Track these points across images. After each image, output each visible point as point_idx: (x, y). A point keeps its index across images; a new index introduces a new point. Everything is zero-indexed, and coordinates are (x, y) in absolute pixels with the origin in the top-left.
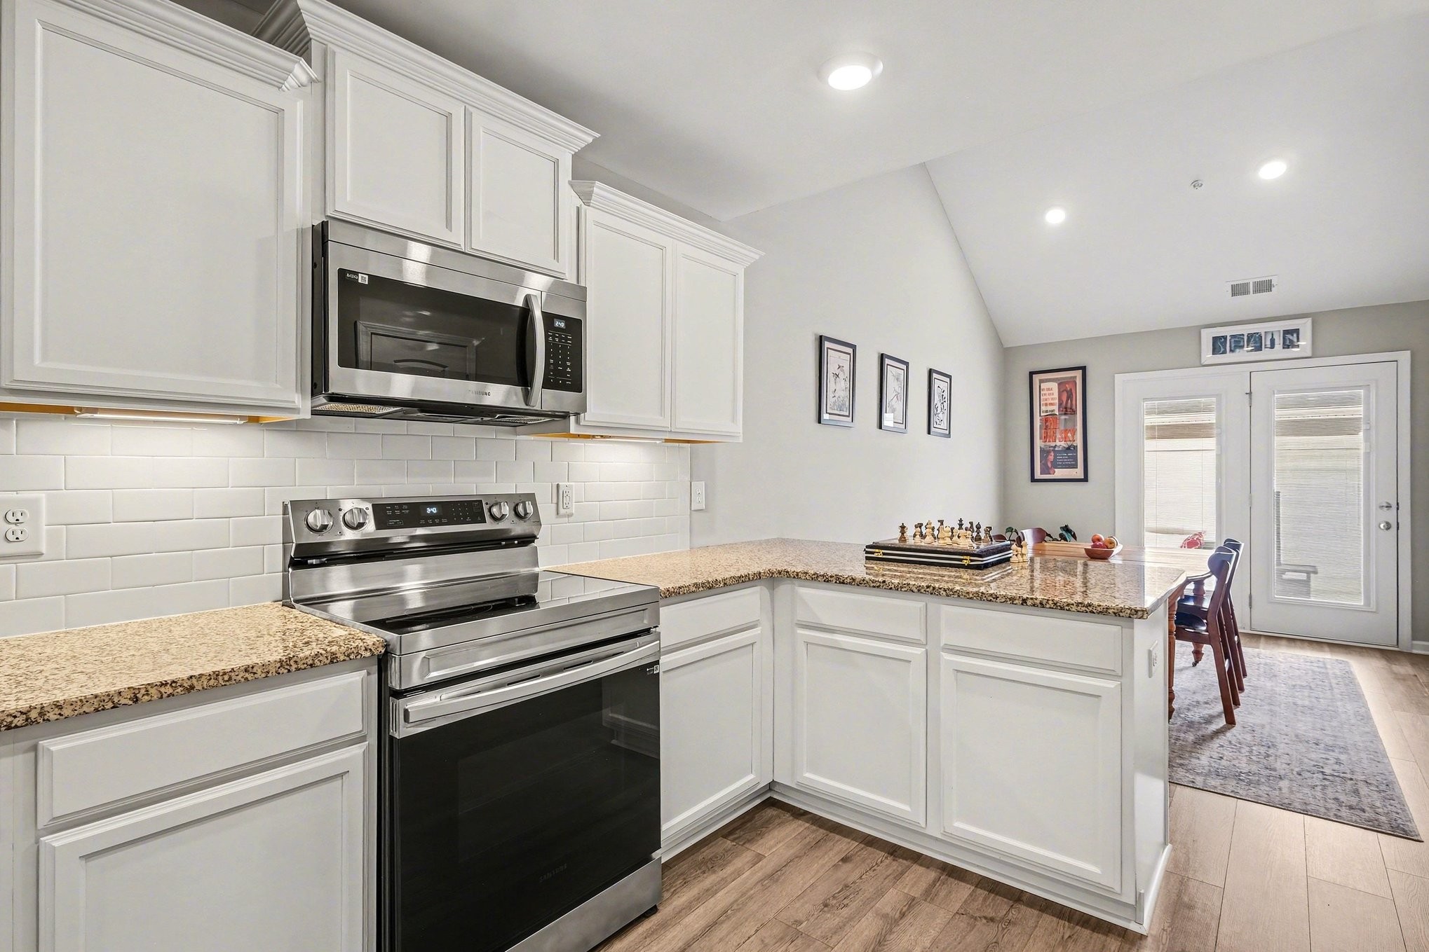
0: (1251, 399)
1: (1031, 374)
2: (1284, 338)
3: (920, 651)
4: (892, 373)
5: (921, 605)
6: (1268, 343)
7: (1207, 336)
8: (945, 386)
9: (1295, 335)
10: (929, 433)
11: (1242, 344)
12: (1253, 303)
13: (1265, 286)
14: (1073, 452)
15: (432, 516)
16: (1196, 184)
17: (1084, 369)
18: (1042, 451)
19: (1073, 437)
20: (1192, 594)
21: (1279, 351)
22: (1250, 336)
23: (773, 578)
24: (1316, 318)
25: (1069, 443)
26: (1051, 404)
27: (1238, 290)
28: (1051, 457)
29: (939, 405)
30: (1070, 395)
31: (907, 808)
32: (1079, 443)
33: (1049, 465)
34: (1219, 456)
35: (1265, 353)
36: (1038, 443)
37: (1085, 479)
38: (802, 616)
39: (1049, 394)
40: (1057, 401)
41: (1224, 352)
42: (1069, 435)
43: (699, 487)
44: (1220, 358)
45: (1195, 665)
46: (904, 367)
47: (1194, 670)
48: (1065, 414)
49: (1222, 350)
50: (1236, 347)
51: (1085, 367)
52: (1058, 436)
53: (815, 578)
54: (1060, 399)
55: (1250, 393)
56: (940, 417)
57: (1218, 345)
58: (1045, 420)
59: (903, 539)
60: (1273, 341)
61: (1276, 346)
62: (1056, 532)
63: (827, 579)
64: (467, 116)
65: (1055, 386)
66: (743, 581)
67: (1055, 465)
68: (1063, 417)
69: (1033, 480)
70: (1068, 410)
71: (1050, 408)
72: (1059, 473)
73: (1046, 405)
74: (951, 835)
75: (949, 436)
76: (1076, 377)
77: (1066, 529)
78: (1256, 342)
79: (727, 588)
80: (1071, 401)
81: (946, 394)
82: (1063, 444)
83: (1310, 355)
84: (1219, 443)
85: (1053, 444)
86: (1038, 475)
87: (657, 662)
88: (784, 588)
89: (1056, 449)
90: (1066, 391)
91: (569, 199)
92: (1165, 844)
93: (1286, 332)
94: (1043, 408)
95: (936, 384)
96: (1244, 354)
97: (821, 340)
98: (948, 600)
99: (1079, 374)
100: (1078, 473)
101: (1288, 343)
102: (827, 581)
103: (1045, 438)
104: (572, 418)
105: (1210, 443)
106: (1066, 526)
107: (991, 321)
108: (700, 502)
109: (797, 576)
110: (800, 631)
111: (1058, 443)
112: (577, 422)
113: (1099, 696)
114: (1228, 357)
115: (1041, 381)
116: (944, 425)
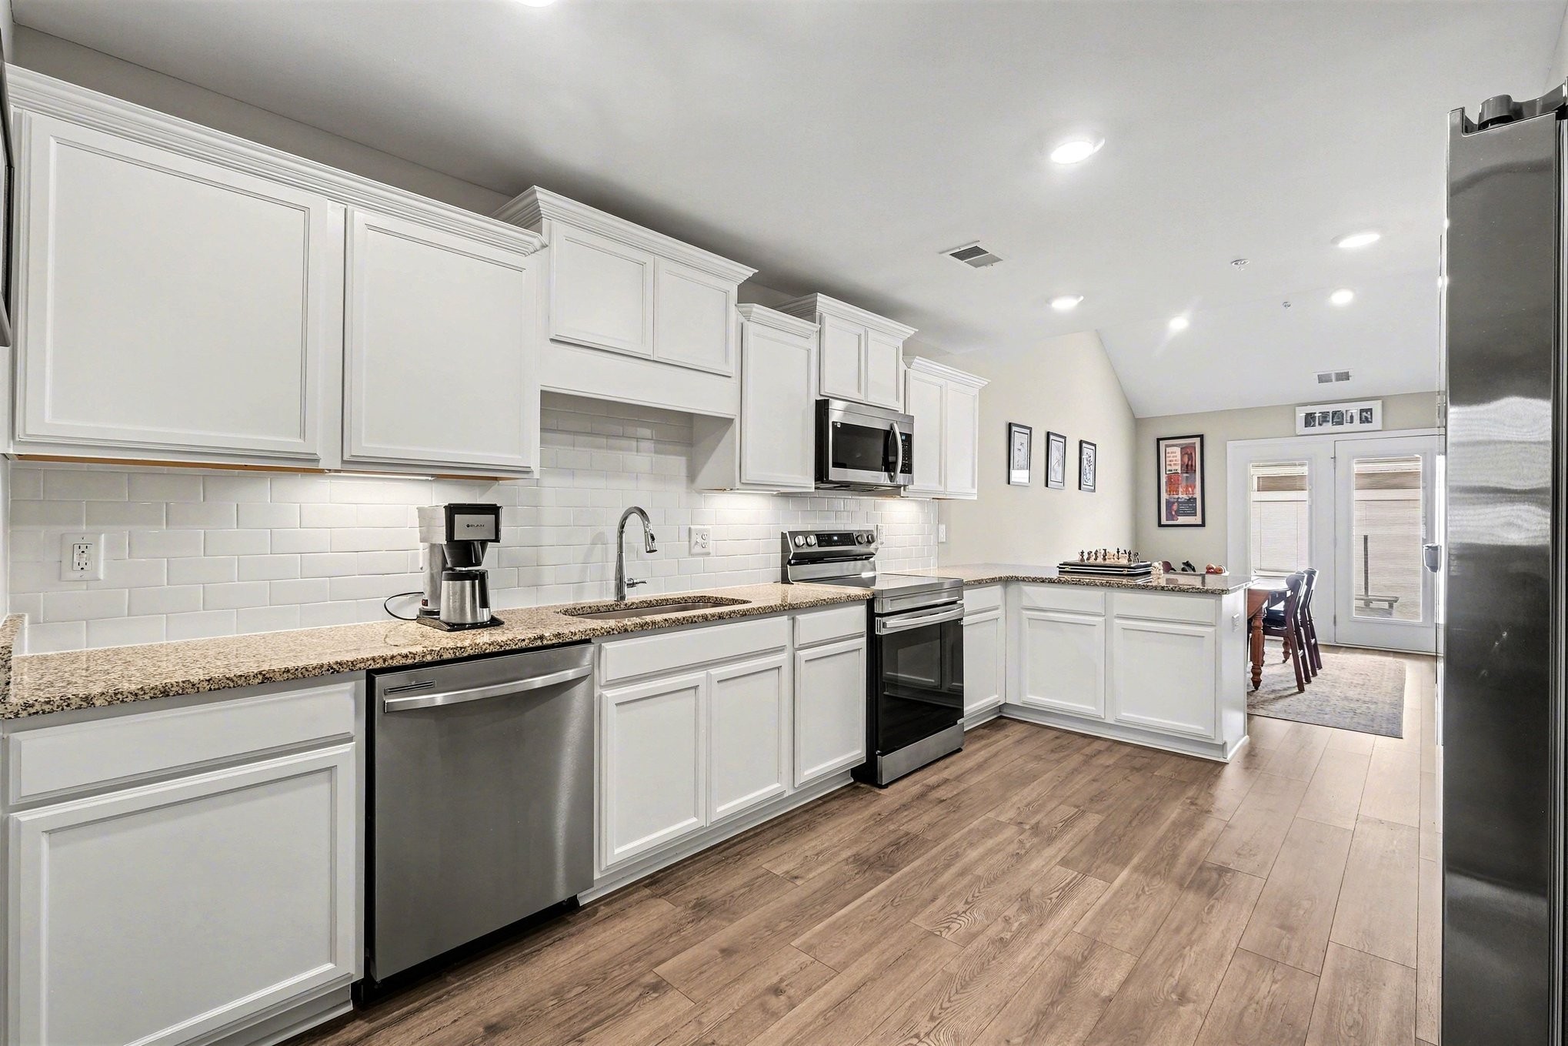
0: (1335, 462)
1: (1159, 440)
2: (1360, 414)
3: (1101, 619)
4: (1055, 445)
5: (1103, 593)
6: (1349, 419)
7: (1301, 414)
8: (1091, 453)
9: (1369, 413)
10: (1080, 489)
11: (1328, 419)
12: (1336, 389)
13: (1344, 376)
14: (1192, 503)
15: (836, 541)
16: (1286, 305)
17: (1201, 437)
18: (1168, 502)
19: (1193, 491)
20: (1283, 609)
21: (1357, 425)
22: (1334, 413)
23: (1007, 581)
24: (1384, 400)
25: (1190, 496)
26: (1175, 464)
27: (1323, 379)
28: (1175, 507)
29: (1087, 468)
30: (1191, 457)
31: (1094, 708)
32: (1198, 495)
33: (1173, 513)
34: (1310, 507)
35: (1346, 427)
36: (1164, 496)
37: (1203, 525)
38: (1026, 603)
39: (1174, 457)
40: (1180, 462)
41: (1314, 426)
42: (1190, 489)
43: (943, 527)
44: (1310, 430)
45: (1284, 662)
46: (1063, 440)
47: (1284, 665)
48: (1187, 473)
49: (1313, 423)
50: (1323, 421)
51: (1203, 435)
52: (1180, 490)
53: (1035, 580)
54: (1182, 460)
55: (1335, 457)
56: (1088, 477)
57: (1309, 420)
58: (1169, 478)
59: (1082, 560)
60: (1352, 417)
61: (1355, 421)
62: (1178, 565)
63: (1043, 581)
64: (866, 332)
65: (1178, 450)
66: (993, 581)
67: (1179, 513)
68: (1185, 475)
69: (1160, 525)
70: (1188, 468)
71: (1173, 468)
72: (1181, 520)
73: (1170, 465)
74: (1120, 721)
75: (1094, 491)
76: (1195, 443)
77: (1187, 564)
78: (1338, 418)
79: (987, 585)
80: (1192, 461)
81: (1092, 459)
82: (1185, 497)
83: (1380, 429)
84: (1310, 496)
85: (1176, 496)
86: (1164, 521)
87: (962, 619)
88: (1013, 588)
89: (1179, 500)
90: (1187, 452)
91: (902, 367)
92: (1244, 735)
93: (1362, 411)
94: (1168, 468)
95: (1085, 451)
96: (1328, 427)
97: (1010, 425)
98: (1119, 590)
99: (1197, 441)
100: (1198, 520)
101: (1364, 419)
102: (1043, 582)
103: (1169, 492)
104: (902, 488)
105: (1303, 495)
106: (1187, 562)
107: (1126, 397)
108: (943, 537)
109: (1023, 580)
110: (1024, 612)
111: (1180, 496)
112: (904, 490)
113: (1203, 637)
114: (1317, 429)
115: (1167, 446)
116: (1090, 483)
